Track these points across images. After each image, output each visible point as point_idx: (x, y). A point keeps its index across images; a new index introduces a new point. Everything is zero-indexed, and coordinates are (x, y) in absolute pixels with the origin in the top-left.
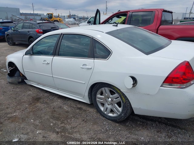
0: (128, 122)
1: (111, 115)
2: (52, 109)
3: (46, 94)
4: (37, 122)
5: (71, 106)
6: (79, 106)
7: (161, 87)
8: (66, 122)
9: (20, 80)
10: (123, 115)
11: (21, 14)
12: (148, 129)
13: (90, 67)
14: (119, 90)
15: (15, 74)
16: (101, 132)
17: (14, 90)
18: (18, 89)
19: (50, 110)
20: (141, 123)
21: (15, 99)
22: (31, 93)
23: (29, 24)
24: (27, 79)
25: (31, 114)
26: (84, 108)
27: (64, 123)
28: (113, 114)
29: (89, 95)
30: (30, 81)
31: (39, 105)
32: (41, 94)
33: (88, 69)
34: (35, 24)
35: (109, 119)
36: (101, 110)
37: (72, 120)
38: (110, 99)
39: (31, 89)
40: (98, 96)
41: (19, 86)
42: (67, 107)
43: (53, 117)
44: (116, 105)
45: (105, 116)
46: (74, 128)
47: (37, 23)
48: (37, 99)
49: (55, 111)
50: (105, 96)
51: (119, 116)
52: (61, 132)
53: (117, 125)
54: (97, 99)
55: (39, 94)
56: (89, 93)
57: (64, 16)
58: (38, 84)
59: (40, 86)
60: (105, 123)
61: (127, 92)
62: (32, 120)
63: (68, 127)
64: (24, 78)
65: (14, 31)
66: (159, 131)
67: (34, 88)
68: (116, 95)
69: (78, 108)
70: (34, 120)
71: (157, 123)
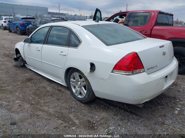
0: (93, 104)
1: (79, 96)
2: (37, 88)
3: (39, 77)
4: (21, 96)
5: (53, 88)
6: (60, 88)
7: (111, 72)
8: (43, 98)
9: (22, 64)
10: (87, 96)
11: (49, 13)
12: (107, 112)
13: (65, 54)
14: (84, 74)
15: (18, 59)
16: (66, 109)
17: (16, 71)
18: (20, 71)
19: (35, 88)
20: (104, 107)
21: (13, 77)
22: (28, 75)
23: (45, 20)
24: (27, 64)
25: (19, 89)
26: (63, 90)
27: (41, 99)
28: (81, 96)
29: (65, 79)
30: (29, 65)
31: (29, 84)
32: (35, 77)
33: (64, 55)
34: (49, 20)
35: (78, 100)
36: (73, 92)
37: (49, 97)
38: (79, 83)
39: (29, 72)
40: (71, 80)
41: (21, 69)
42: (50, 88)
43: (35, 94)
44: (83, 88)
45: (76, 97)
46: (46, 103)
47: (52, 19)
48: (30, 80)
49: (38, 89)
50: (76, 80)
51: (84, 98)
52: (35, 104)
53: (83, 105)
54: (71, 82)
55: (33, 76)
56: (65, 77)
57: (87, 17)
58: (34, 68)
59: (35, 70)
60: (73, 103)
61: (88, 76)
62: (17, 94)
63: (42, 101)
64: (25, 62)
65: (33, 25)
66: (116, 115)
67: (32, 72)
68: (83, 79)
69: (58, 89)
70: (19, 94)
71: (118, 108)
